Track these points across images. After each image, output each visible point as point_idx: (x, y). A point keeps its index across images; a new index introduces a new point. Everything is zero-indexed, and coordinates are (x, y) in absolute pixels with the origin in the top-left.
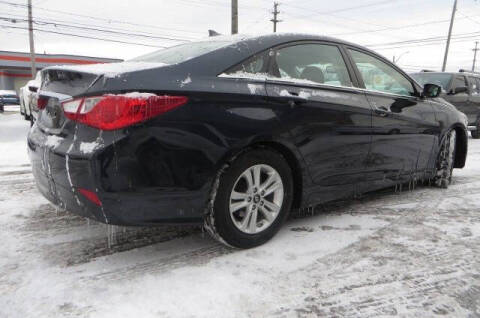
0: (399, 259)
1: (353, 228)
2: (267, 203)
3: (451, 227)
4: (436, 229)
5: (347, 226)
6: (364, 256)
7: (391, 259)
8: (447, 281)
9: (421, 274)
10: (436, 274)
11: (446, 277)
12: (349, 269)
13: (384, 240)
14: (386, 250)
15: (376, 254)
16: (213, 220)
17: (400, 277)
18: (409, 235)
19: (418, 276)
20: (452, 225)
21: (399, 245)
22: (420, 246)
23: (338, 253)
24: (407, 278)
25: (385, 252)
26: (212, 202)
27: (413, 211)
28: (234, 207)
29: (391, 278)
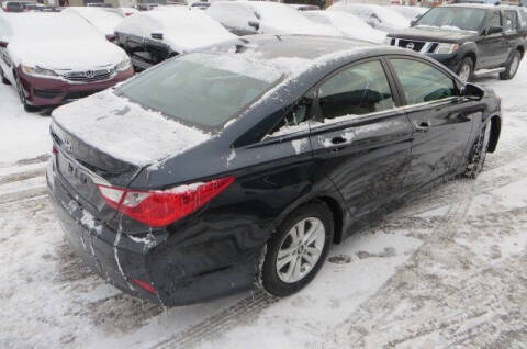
0: (435, 298)
1: (388, 253)
2: (309, 249)
3: (481, 245)
4: (467, 249)
5: (383, 251)
6: (403, 297)
7: (428, 298)
8: (479, 327)
9: (455, 319)
10: (469, 318)
11: (478, 321)
12: (390, 317)
13: (419, 271)
14: (421, 285)
15: (414, 292)
16: (261, 281)
17: (437, 324)
18: (442, 261)
19: (454, 322)
20: (482, 241)
21: (433, 277)
22: (453, 277)
23: (378, 294)
24: (443, 326)
25: (422, 288)
26: (260, 266)
27: (444, 220)
28: (280, 265)
29: (430, 327)
